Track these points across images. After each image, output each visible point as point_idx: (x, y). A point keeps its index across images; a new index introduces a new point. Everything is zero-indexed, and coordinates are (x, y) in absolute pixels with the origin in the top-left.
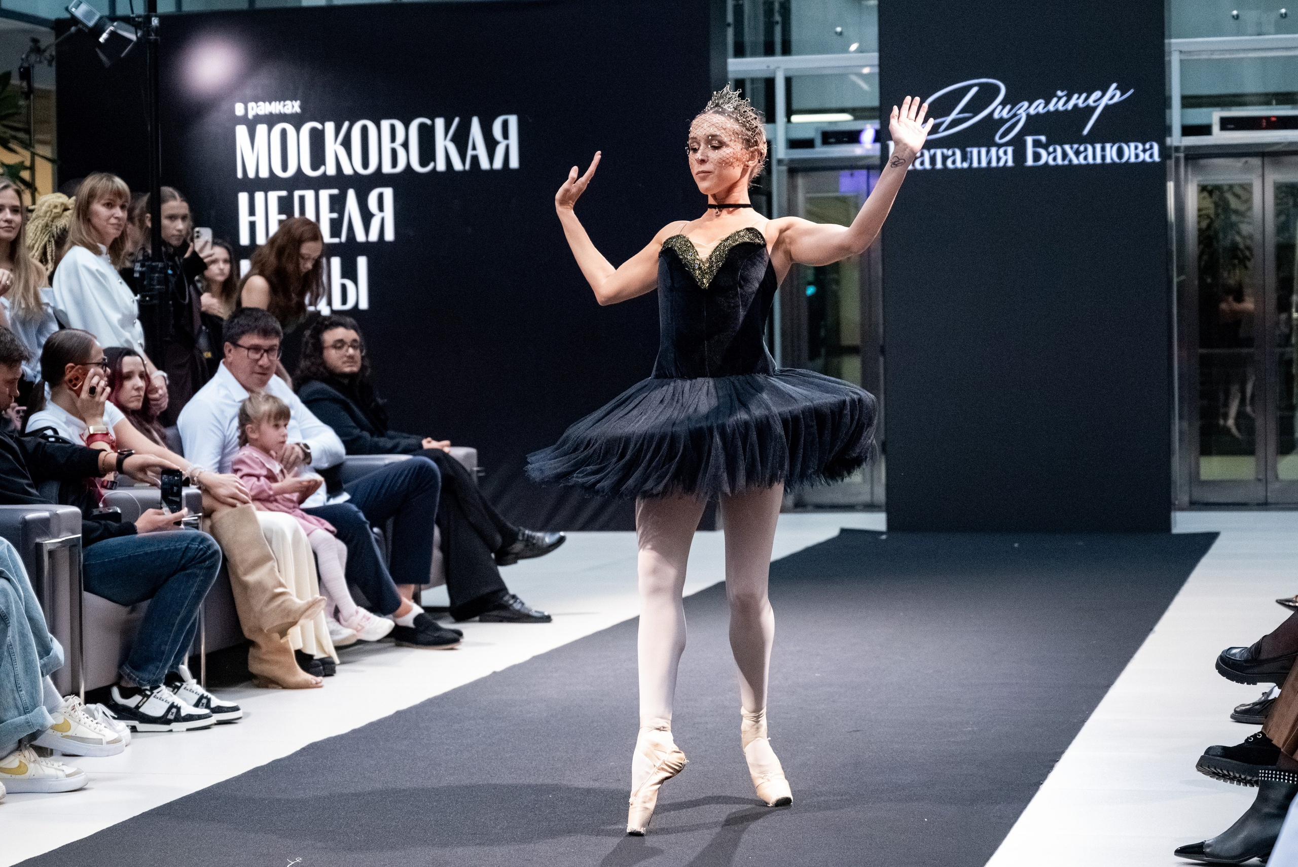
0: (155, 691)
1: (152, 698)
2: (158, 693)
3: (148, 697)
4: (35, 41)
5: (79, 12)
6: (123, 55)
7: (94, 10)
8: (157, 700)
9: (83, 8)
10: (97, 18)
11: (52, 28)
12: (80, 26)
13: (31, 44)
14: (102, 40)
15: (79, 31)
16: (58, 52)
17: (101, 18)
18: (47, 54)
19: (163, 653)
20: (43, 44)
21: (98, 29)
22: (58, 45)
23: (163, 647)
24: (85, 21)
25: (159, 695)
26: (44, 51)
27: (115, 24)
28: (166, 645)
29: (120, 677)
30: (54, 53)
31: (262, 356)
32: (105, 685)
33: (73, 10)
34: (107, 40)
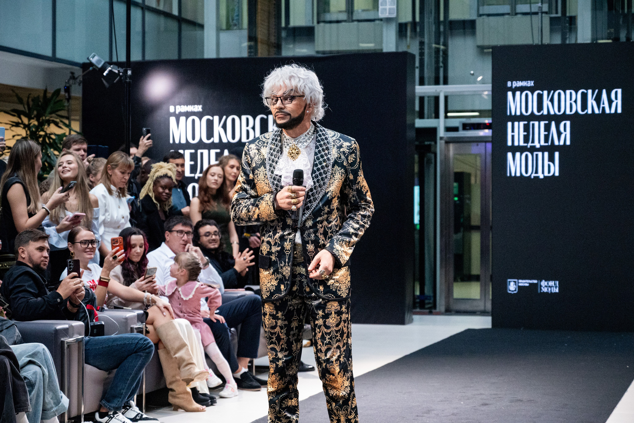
0: (115, 415)
1: (113, 419)
2: (117, 416)
3: (112, 418)
4: (72, 73)
5: (94, 60)
6: (115, 81)
7: (102, 60)
8: (116, 420)
9: (96, 58)
10: (103, 63)
11: (81, 67)
12: (94, 67)
13: (70, 75)
14: (105, 74)
15: (94, 69)
16: (83, 79)
17: (105, 63)
18: (78, 80)
19: (122, 394)
20: (76, 76)
21: (103, 69)
22: (84, 76)
23: (122, 391)
24: (97, 65)
25: (117, 417)
26: (77, 78)
27: (112, 66)
28: (124, 390)
29: (100, 406)
30: (81, 79)
31: (184, 235)
32: (93, 411)
33: (91, 59)
34: (107, 74)
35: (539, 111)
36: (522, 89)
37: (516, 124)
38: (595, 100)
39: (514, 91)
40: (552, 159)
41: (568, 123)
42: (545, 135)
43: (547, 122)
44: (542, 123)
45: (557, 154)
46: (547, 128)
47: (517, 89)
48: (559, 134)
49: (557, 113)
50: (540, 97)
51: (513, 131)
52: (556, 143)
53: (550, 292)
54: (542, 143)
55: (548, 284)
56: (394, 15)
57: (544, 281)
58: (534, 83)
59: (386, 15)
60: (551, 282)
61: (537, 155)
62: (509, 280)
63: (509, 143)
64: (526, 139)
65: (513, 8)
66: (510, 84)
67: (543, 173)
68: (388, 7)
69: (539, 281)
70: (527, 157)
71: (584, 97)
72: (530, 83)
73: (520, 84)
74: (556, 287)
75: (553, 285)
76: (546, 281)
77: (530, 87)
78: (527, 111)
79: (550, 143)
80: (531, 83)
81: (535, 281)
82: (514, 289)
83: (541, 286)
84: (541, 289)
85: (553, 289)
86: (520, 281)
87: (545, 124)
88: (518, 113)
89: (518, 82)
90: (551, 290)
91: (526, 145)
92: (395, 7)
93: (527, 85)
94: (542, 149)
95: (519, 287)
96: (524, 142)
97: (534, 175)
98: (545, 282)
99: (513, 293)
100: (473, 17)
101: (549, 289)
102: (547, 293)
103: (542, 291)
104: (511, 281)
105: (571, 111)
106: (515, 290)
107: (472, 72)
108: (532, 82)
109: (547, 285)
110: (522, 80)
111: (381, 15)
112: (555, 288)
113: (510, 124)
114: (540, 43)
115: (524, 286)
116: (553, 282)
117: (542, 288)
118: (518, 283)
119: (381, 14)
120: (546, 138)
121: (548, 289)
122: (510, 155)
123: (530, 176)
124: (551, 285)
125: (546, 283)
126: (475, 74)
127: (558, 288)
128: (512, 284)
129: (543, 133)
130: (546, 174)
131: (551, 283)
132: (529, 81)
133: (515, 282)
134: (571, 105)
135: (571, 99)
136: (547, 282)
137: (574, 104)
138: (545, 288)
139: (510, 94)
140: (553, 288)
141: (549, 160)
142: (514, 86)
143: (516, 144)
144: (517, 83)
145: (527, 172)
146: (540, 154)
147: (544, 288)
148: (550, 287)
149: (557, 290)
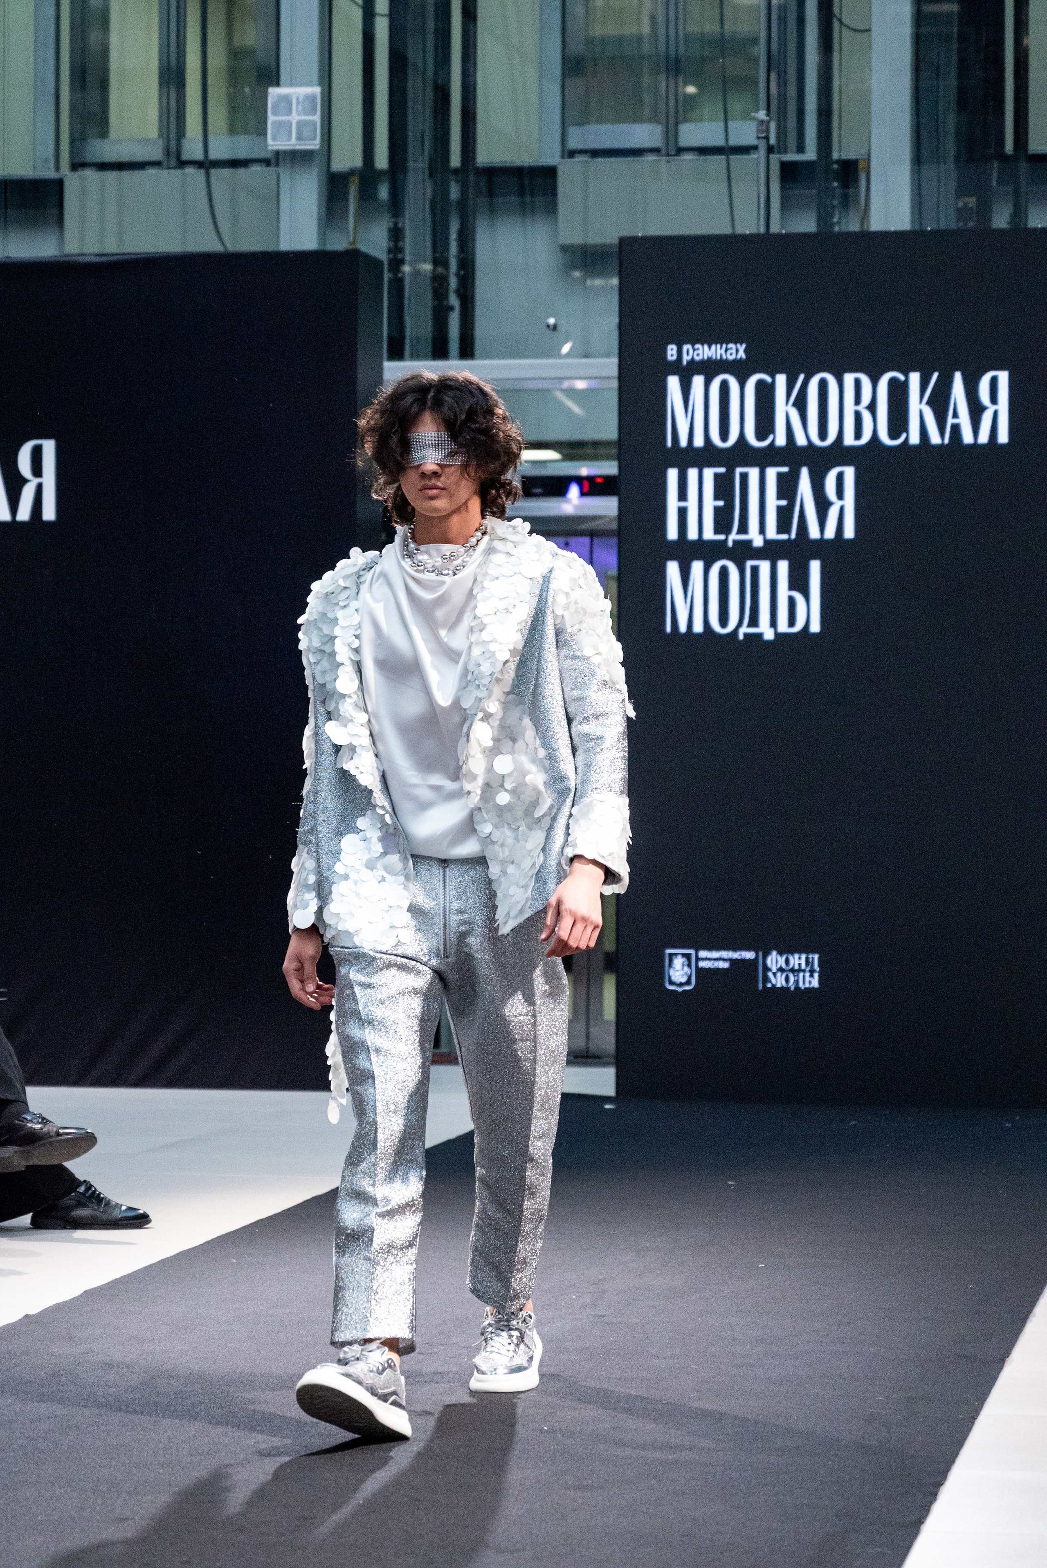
35: (760, 436)
36: (710, 369)
37: (692, 473)
38: (929, 403)
39: (686, 373)
40: (799, 582)
41: (849, 473)
42: (780, 509)
43: (785, 469)
44: (772, 473)
45: (815, 567)
46: (788, 487)
47: (696, 367)
48: (823, 505)
49: (816, 441)
50: (765, 395)
51: (683, 495)
52: (814, 533)
53: (792, 988)
54: (772, 533)
55: (787, 962)
56: (315, 144)
57: (774, 953)
58: (745, 351)
59: (292, 143)
60: (796, 956)
61: (755, 570)
62: (668, 951)
63: (672, 533)
64: (723, 521)
65: (671, 133)
66: (675, 352)
67: (773, 623)
68: (295, 118)
69: (761, 954)
70: (724, 574)
71: (898, 393)
72: (734, 351)
73: (704, 352)
74: (812, 972)
75: (803, 966)
76: (781, 953)
77: (735, 361)
78: (724, 434)
79: (793, 535)
80: (737, 351)
81: (749, 955)
82: (684, 980)
83: (766, 969)
84: (766, 979)
85: (804, 976)
86: (703, 954)
87: (780, 476)
88: (699, 442)
89: (697, 346)
90: (797, 982)
91: (722, 537)
92: (317, 118)
93: (724, 357)
94: (772, 551)
95: (701, 973)
96: (717, 531)
97: (744, 630)
98: (779, 958)
99: (680, 990)
100: (551, 157)
101: (792, 978)
102: (785, 990)
103: (769, 985)
104: (676, 954)
105: (858, 435)
106: (688, 982)
107: (552, 321)
108: (742, 348)
109: (784, 966)
110: (709, 342)
111: (275, 143)
112: (807, 974)
113: (672, 475)
114: (762, 230)
115: (717, 970)
116: (804, 956)
117: (770, 975)
118: (698, 959)
119: (274, 138)
120: (784, 518)
121: (787, 979)
122: (673, 569)
123: (735, 631)
124: (796, 967)
125: (782, 961)
126: (559, 325)
127: (816, 975)
128: (678, 962)
129: (773, 502)
130: (783, 626)
131: (797, 960)
132: (731, 345)
133: (687, 957)
134: (858, 417)
135: (858, 401)
136: (784, 958)
137: (867, 416)
138: (779, 974)
139: (673, 383)
140: (801, 975)
141: (791, 587)
142: (686, 358)
143: (692, 534)
144: (694, 350)
145: (724, 619)
146: (765, 567)
147: (774, 974)
148: (792, 970)
149: (815, 983)
